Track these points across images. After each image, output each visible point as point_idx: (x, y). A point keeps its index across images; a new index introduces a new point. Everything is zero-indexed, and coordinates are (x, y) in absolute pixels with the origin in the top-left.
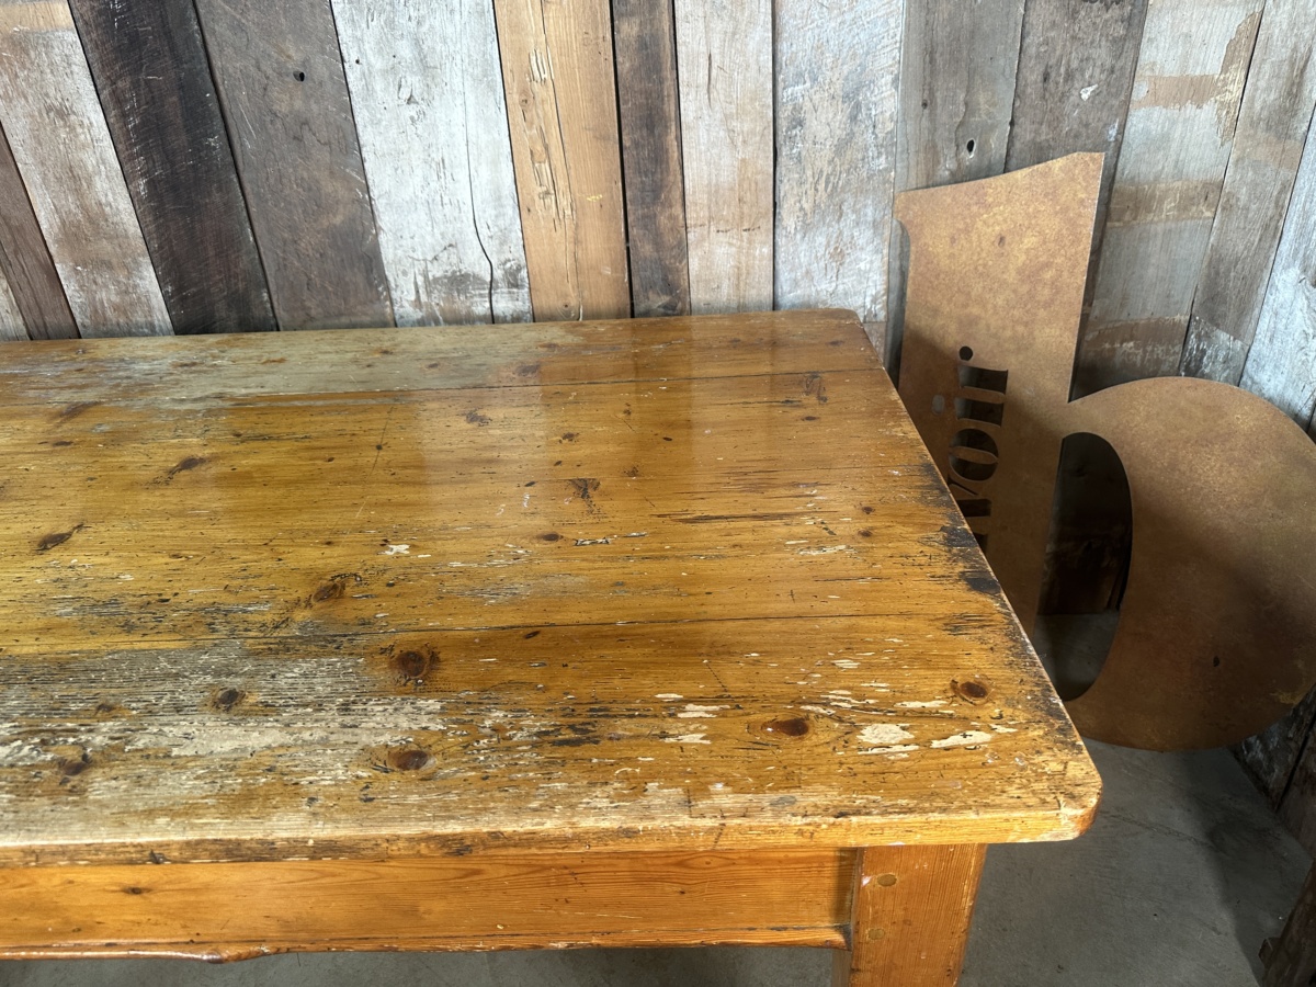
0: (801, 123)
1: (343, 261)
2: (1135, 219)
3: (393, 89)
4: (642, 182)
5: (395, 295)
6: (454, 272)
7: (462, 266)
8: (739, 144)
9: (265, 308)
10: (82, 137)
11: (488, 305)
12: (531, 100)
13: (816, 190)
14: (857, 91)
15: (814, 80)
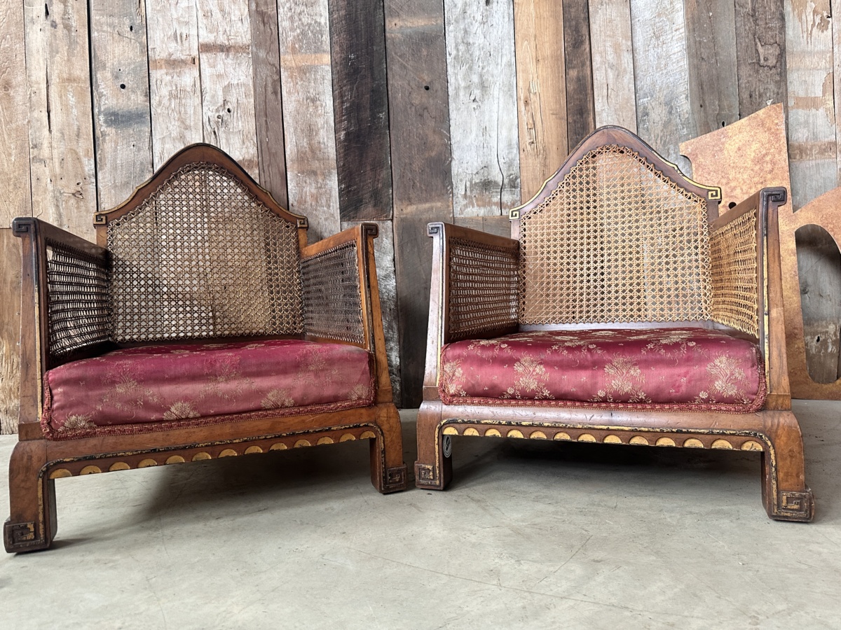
0: (647, 114)
1: (432, 174)
2: (801, 158)
3: (468, 95)
4: (577, 138)
5: (455, 191)
6: (485, 180)
7: (489, 177)
8: (621, 121)
9: (389, 198)
10: (320, 111)
11: (499, 197)
12: (529, 101)
13: (656, 143)
14: (671, 101)
15: (652, 96)
